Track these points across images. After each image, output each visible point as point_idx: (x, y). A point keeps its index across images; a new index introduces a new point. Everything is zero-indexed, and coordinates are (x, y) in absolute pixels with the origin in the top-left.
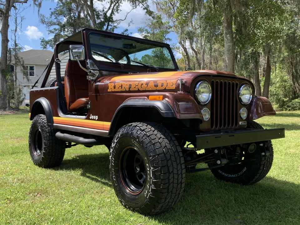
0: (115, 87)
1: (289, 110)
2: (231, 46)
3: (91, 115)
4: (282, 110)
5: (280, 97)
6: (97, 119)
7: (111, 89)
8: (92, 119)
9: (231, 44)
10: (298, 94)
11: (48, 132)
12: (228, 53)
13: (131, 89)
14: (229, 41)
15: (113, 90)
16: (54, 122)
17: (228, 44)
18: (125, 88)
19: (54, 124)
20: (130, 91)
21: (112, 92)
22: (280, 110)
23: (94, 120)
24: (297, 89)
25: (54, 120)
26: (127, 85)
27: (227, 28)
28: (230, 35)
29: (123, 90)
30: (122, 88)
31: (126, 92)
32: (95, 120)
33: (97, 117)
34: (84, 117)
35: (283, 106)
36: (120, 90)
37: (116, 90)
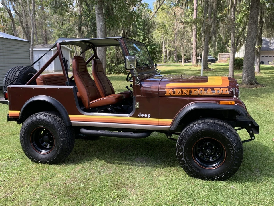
0: (174, 92)
1: (116, 74)
2: (103, 25)
3: (140, 114)
4: (111, 73)
5: (109, 63)
6: (150, 116)
7: (170, 93)
8: (141, 117)
9: (103, 24)
10: (120, 60)
11: (64, 130)
12: (100, 32)
13: (191, 94)
14: (101, 21)
15: (173, 94)
16: (71, 120)
17: (100, 23)
18: (185, 93)
19: (72, 122)
20: (190, 96)
21: (171, 96)
22: (109, 73)
23: (144, 117)
24: (120, 56)
25: (70, 118)
26: (187, 91)
27: (99, 9)
28: (101, 15)
29: (184, 94)
30: (182, 93)
31: (186, 96)
32: (147, 117)
33: (149, 115)
34: (127, 115)
35: (111, 71)
36: (180, 94)
37: (175, 95)
